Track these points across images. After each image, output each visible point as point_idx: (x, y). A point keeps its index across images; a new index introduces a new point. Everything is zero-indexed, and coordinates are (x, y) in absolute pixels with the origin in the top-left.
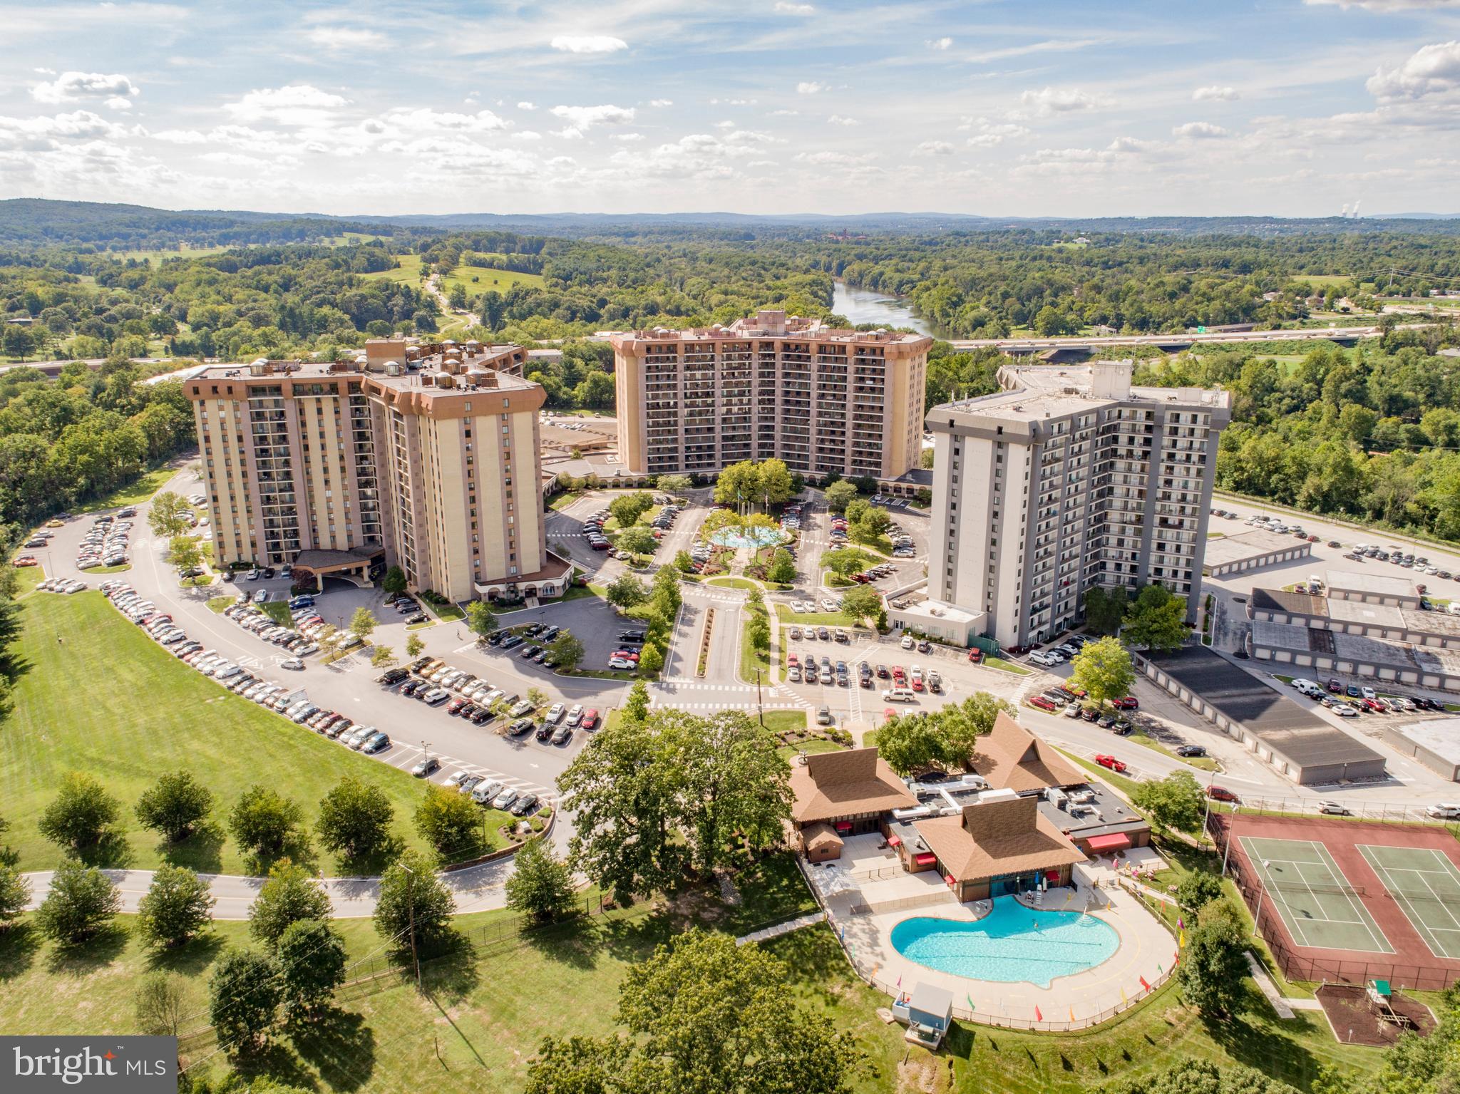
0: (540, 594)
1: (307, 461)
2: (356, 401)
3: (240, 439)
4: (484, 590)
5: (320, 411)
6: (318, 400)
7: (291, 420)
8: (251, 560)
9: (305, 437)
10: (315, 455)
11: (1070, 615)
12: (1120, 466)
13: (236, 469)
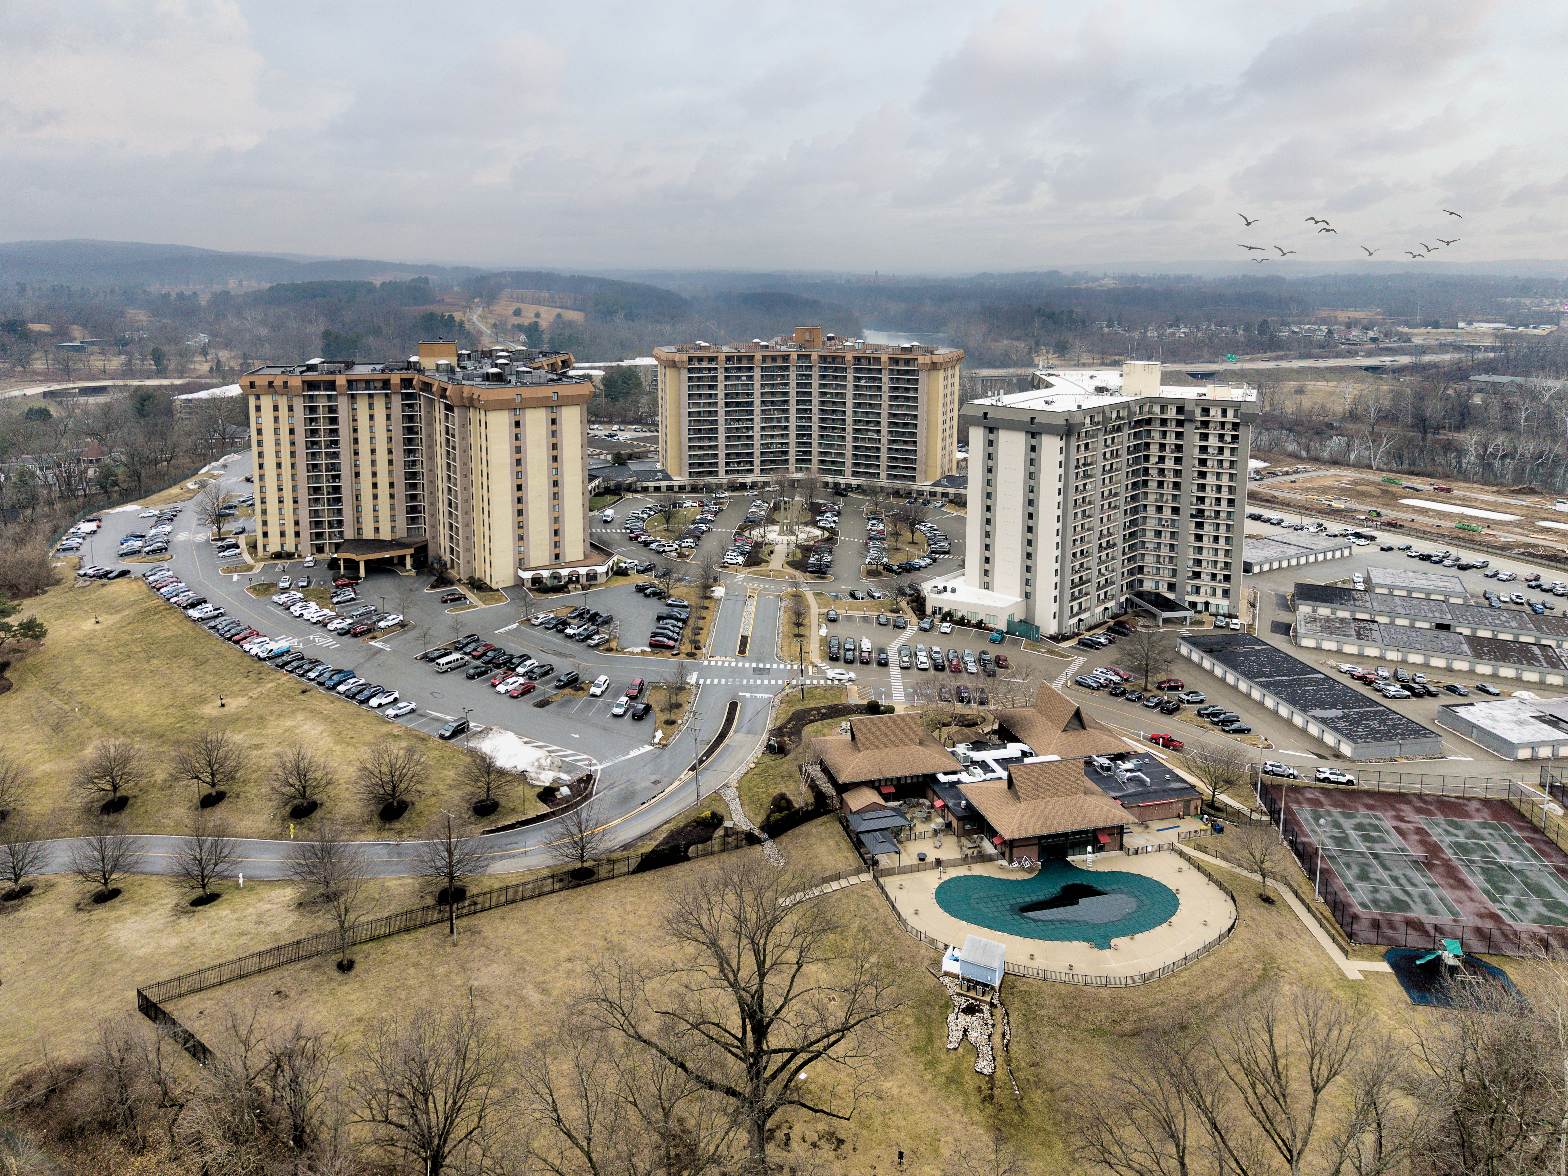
0: (582, 580)
1: (356, 453)
2: (407, 397)
4: (527, 575)
5: (371, 405)
6: (371, 395)
7: (344, 416)
9: (355, 430)
10: (364, 448)
11: (1111, 604)
12: (1154, 459)
13: (286, 461)
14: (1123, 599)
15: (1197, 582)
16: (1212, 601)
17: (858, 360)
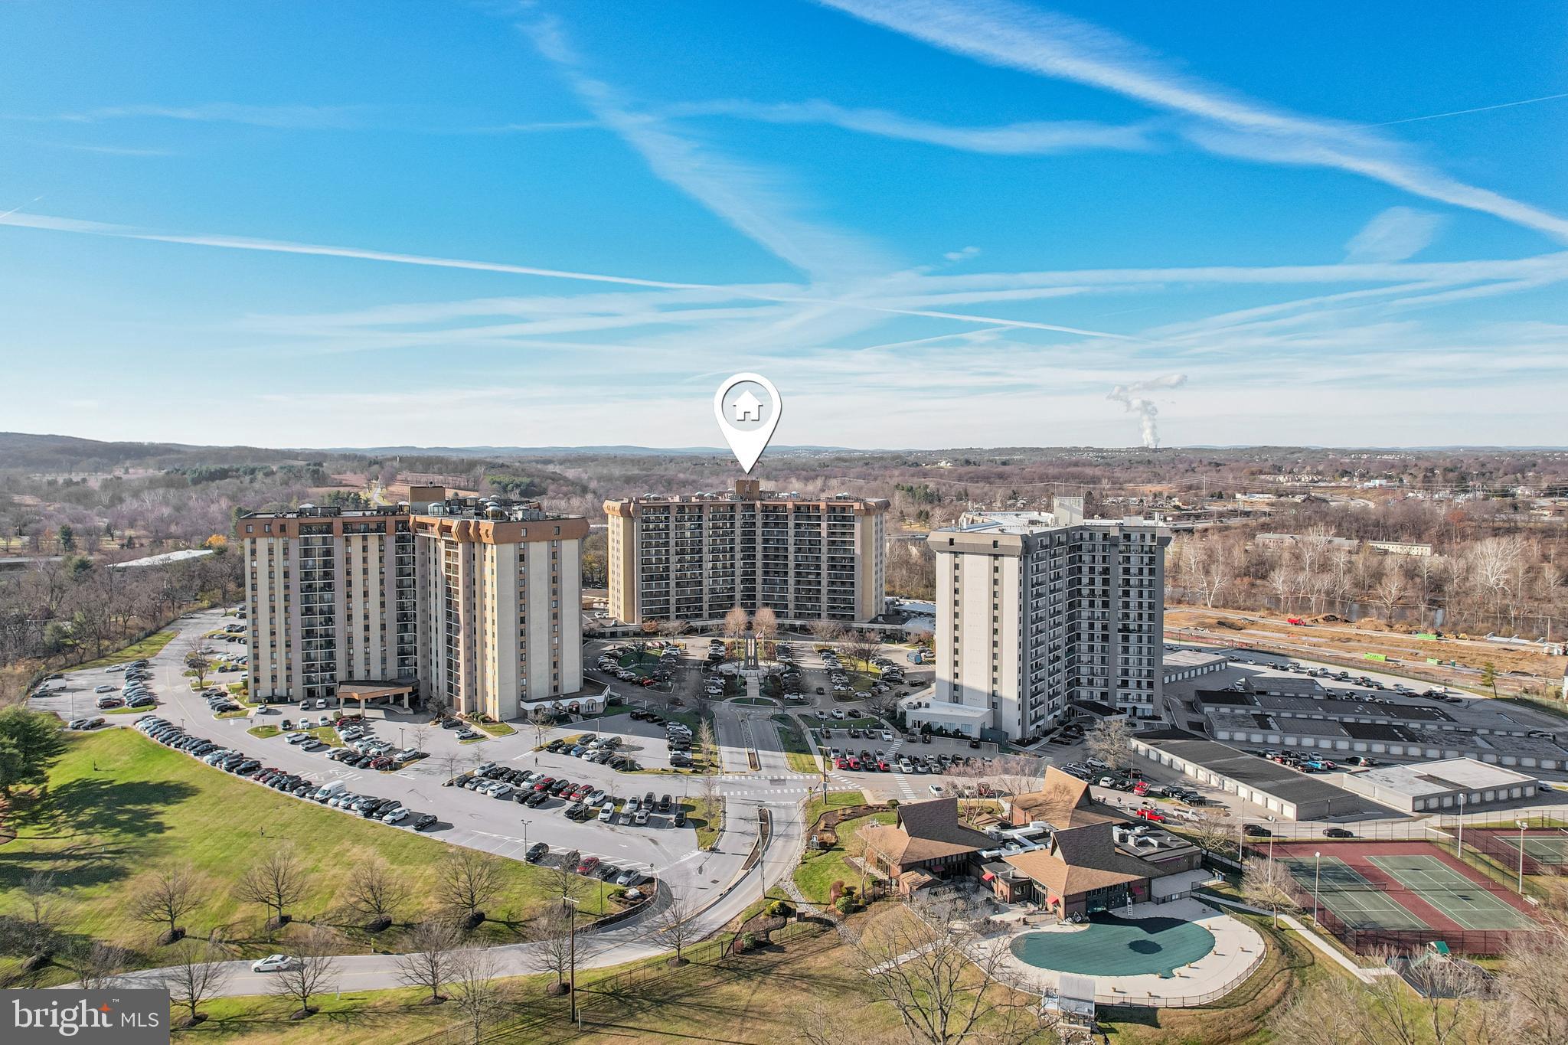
0: (583, 711)
1: (349, 596)
2: (401, 539)
3: (286, 575)
4: (530, 707)
5: (365, 549)
6: (365, 538)
7: (338, 558)
8: (285, 695)
9: (349, 573)
10: (357, 591)
11: (1058, 713)
12: (1085, 580)
13: (280, 604)
14: (1066, 708)
15: (1126, 691)
16: (1139, 706)
17: (798, 508)
